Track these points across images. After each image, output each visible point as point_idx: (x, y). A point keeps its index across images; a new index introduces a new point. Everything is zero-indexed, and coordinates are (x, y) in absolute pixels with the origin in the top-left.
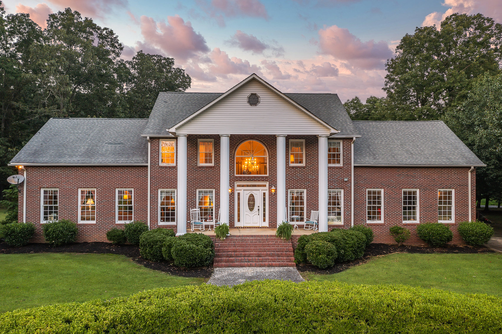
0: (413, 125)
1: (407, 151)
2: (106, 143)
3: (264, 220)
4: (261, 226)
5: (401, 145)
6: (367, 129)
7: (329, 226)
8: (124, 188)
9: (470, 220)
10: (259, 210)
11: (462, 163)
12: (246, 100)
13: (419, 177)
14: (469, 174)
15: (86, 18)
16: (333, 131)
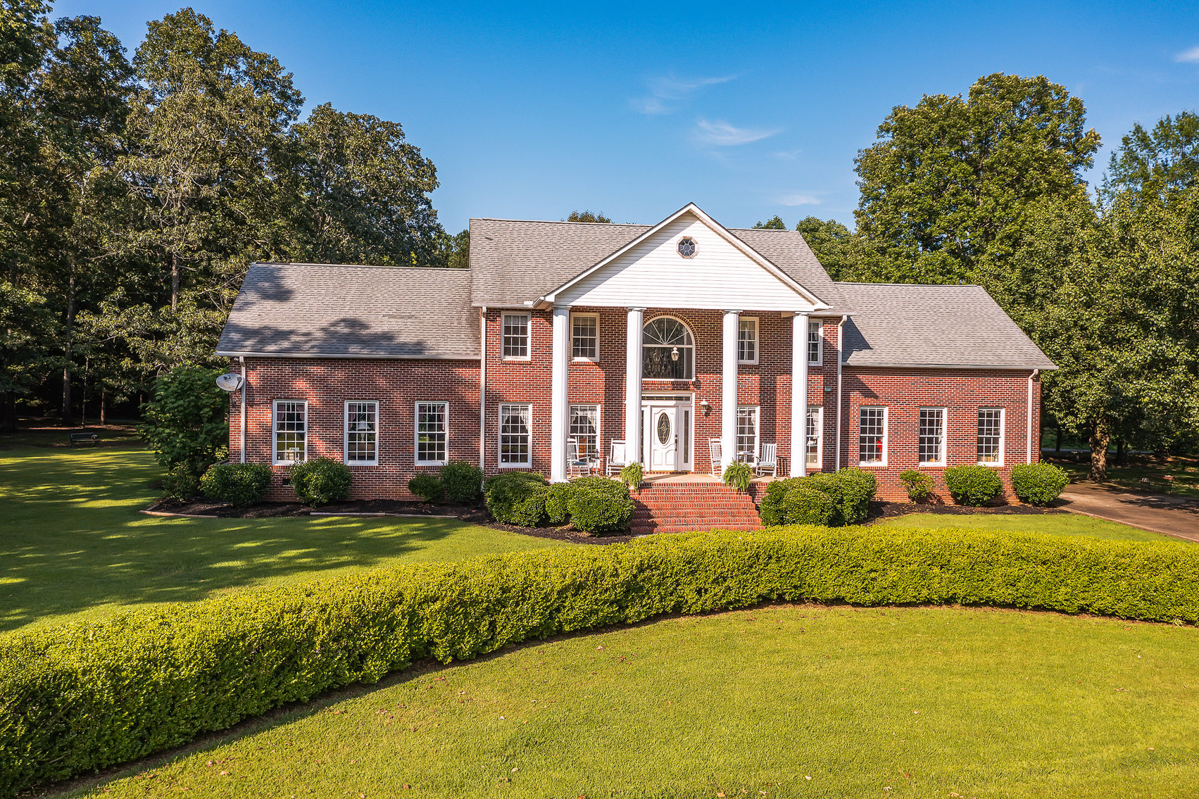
0: (930, 292)
1: (926, 340)
2: (384, 316)
3: (686, 460)
4: (679, 471)
5: (915, 329)
6: (853, 297)
7: (807, 470)
8: (432, 400)
9: (1029, 461)
10: (676, 441)
11: (1019, 363)
12: (676, 247)
13: (949, 386)
14: (1030, 381)
15: (222, 30)
16: (820, 305)
